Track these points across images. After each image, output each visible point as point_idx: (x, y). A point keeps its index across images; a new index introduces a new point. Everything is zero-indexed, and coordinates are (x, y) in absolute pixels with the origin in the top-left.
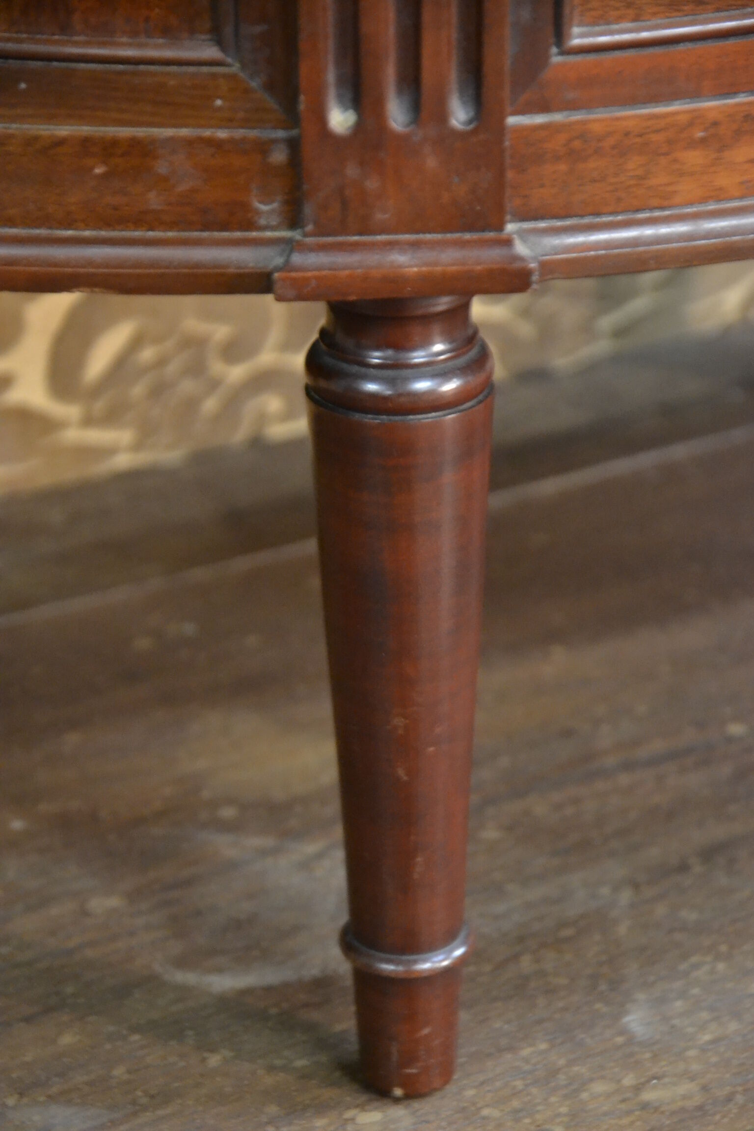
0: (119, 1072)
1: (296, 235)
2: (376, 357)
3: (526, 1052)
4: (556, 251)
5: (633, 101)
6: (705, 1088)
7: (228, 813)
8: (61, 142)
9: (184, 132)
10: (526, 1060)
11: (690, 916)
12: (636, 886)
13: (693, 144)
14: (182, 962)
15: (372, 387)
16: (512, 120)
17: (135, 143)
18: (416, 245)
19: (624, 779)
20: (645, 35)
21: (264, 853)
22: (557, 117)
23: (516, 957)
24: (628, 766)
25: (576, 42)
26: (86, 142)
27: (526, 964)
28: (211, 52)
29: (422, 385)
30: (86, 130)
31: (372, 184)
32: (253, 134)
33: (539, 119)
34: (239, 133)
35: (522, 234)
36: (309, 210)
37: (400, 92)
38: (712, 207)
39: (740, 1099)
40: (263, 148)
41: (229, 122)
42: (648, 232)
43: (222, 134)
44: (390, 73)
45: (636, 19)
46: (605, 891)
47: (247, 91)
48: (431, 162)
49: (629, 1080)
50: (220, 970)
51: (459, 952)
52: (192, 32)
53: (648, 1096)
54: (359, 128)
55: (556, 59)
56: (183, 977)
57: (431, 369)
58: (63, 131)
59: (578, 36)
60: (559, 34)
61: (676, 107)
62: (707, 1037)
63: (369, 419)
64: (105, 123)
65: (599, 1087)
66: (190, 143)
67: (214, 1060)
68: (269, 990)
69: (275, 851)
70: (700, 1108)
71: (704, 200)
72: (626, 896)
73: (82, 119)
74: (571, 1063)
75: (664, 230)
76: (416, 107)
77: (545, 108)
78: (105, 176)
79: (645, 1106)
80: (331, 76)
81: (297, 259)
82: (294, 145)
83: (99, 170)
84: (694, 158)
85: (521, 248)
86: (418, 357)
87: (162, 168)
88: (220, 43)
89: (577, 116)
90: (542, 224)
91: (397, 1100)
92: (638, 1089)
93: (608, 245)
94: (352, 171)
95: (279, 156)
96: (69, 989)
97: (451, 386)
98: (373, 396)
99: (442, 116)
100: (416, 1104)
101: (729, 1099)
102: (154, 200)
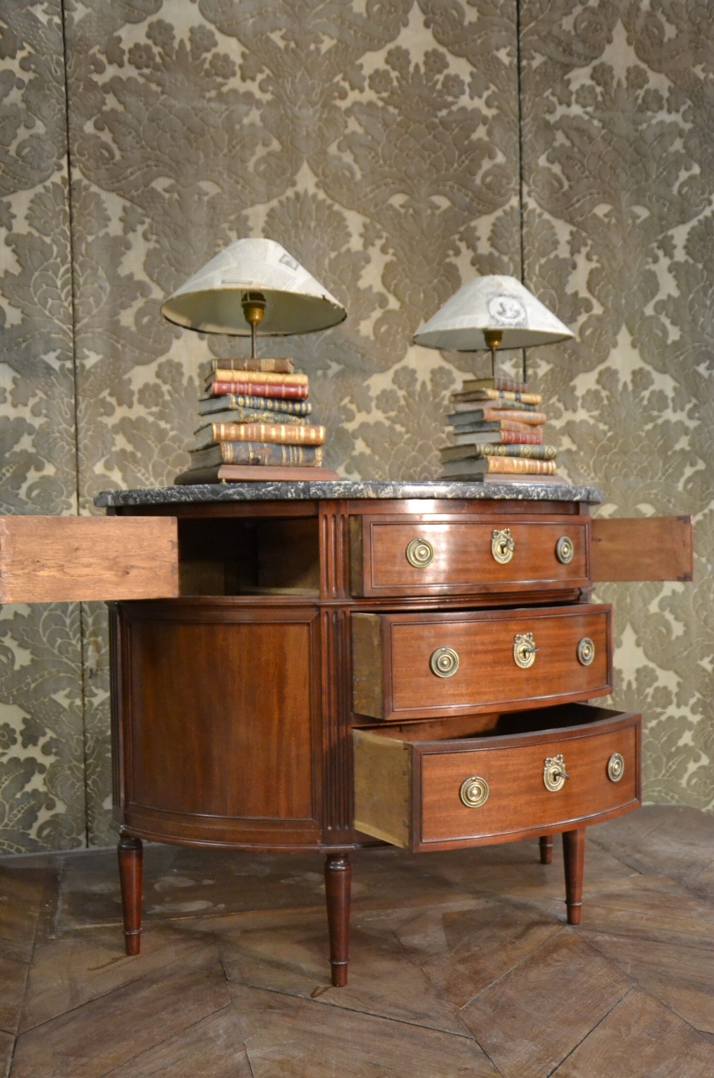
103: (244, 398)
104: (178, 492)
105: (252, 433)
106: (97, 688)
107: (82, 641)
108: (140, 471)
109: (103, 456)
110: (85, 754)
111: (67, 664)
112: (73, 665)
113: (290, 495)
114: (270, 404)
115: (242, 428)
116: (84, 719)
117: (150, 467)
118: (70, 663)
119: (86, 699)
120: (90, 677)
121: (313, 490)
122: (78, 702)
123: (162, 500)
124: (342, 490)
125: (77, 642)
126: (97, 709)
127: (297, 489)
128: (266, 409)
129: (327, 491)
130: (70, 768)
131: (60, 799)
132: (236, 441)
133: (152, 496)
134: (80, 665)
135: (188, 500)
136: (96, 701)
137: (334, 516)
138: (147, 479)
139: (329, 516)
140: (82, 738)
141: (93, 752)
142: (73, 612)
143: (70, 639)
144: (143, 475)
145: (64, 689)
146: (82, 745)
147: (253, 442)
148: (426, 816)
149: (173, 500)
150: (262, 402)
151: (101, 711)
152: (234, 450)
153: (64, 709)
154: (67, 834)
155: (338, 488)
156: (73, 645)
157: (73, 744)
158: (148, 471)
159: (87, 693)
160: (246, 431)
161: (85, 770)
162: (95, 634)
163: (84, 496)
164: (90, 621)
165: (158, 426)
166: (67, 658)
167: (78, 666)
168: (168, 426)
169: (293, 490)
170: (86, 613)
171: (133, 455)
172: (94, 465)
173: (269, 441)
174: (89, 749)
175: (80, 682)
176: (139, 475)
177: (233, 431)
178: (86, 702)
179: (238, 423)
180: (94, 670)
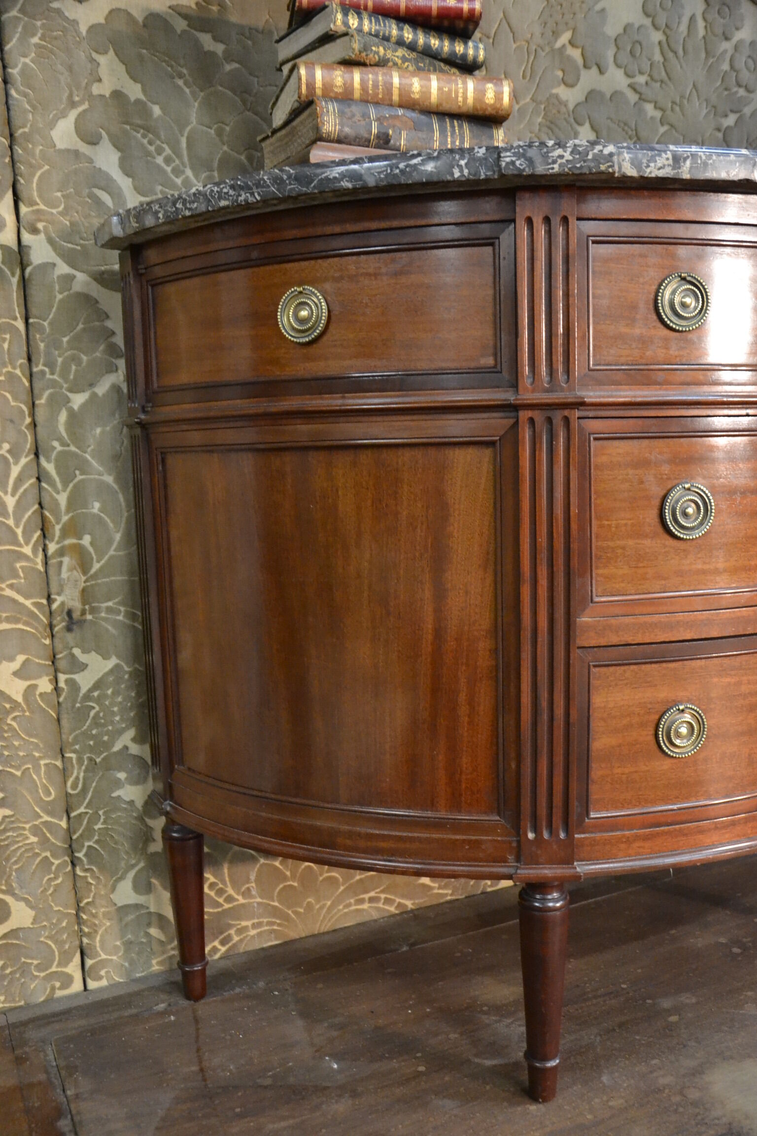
0: (462, 1089)
1: (519, 865)
2: (538, 897)
3: (575, 1088)
4: (587, 870)
5: (607, 831)
6: (626, 1102)
7: (485, 1008)
8: (457, 840)
9: (490, 838)
10: (575, 1091)
11: (616, 1045)
12: (601, 1035)
13: (622, 842)
14: (476, 1055)
15: (537, 904)
16: (576, 836)
17: (476, 841)
18: (550, 868)
19: (594, 1001)
20: (609, 815)
21: (496, 1022)
22: (587, 835)
23: (569, 1058)
24: (595, 997)
25: (592, 816)
26: (464, 840)
27: (572, 1060)
28: (498, 818)
29: (551, 904)
30: (464, 837)
31: (539, 852)
32: (508, 839)
33: (583, 836)
34: (504, 839)
35: (579, 865)
36: (522, 858)
37: (546, 828)
38: (628, 858)
39: (636, 1105)
40: (510, 842)
41: (501, 836)
42: (611, 865)
43: (499, 839)
44: (544, 824)
45: (607, 811)
46: (592, 1037)
47: (506, 828)
48: (555, 847)
49: (605, 1098)
50: (487, 1059)
51: (558, 1061)
52: (492, 813)
53: (611, 1104)
54: (536, 838)
55: (587, 820)
56: (477, 1060)
57: (553, 900)
58: (458, 837)
59: (593, 815)
60: (588, 814)
61: (618, 833)
62: (625, 1085)
63: (537, 913)
64: (468, 835)
65: (597, 1100)
66: (491, 841)
67: (488, 1087)
68: (501, 1065)
69: (499, 1021)
70: (626, 1108)
71: (625, 857)
72: (598, 1038)
73: (463, 834)
74: (588, 1092)
75: (616, 865)
76: (551, 833)
77: (584, 833)
78: (469, 849)
79: (611, 1107)
80: (529, 825)
81: (519, 871)
82: (519, 842)
83: (467, 847)
84: (623, 846)
85: (578, 869)
86: (549, 897)
87: (483, 847)
88: (499, 816)
89: (593, 835)
90: (584, 863)
91: (540, 1103)
92: (608, 1101)
93: (601, 869)
94: (534, 849)
95: (514, 845)
96: (446, 1063)
97: (558, 905)
98: (537, 907)
99: (558, 835)
100: (545, 1104)
101: (634, 1105)
102: (481, 855)
103: (359, 14)
104: (232, 187)
105: (376, 85)
106: (85, 651)
107: (45, 550)
108: (159, 151)
109: (73, 105)
110: (67, 795)
111: (14, 601)
112: (28, 603)
113: (457, 174)
114: (408, 34)
115: (357, 76)
116: (59, 720)
117: (184, 141)
118: (21, 599)
119: (62, 678)
120: (69, 629)
121: (507, 158)
122: (45, 685)
123: (203, 208)
124: (568, 156)
125: (35, 551)
126: (87, 697)
127: (473, 159)
128: (400, 43)
129: (538, 160)
130: (35, 831)
131: (18, 898)
132: (345, 98)
133: (184, 202)
134: (44, 601)
135: (251, 199)
136: (85, 681)
137: (547, 220)
138: (177, 172)
139: (538, 222)
140: (59, 763)
141: (85, 790)
142: (19, 480)
143: (16, 543)
144: (168, 160)
145: (11, 659)
146: (58, 778)
147: (377, 104)
148: (596, 772)
149: (223, 203)
150: (393, 29)
151: (98, 700)
152: (342, 114)
153: (16, 705)
154: (39, 968)
155: (559, 151)
156: (26, 557)
157: (40, 778)
158: (179, 156)
159: (62, 664)
160: (363, 82)
161: (69, 831)
162: (73, 529)
163: (32, 203)
164: (62, 499)
165: (198, 45)
166: (11, 586)
167: (36, 604)
168: (219, 49)
169: (463, 163)
170: (52, 484)
171: (145, 112)
172: (52, 125)
173: (408, 104)
174: (74, 787)
175: (47, 642)
176: (160, 160)
177: (339, 77)
178: (62, 684)
179: (349, 63)
180: (76, 615)
